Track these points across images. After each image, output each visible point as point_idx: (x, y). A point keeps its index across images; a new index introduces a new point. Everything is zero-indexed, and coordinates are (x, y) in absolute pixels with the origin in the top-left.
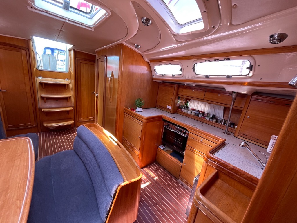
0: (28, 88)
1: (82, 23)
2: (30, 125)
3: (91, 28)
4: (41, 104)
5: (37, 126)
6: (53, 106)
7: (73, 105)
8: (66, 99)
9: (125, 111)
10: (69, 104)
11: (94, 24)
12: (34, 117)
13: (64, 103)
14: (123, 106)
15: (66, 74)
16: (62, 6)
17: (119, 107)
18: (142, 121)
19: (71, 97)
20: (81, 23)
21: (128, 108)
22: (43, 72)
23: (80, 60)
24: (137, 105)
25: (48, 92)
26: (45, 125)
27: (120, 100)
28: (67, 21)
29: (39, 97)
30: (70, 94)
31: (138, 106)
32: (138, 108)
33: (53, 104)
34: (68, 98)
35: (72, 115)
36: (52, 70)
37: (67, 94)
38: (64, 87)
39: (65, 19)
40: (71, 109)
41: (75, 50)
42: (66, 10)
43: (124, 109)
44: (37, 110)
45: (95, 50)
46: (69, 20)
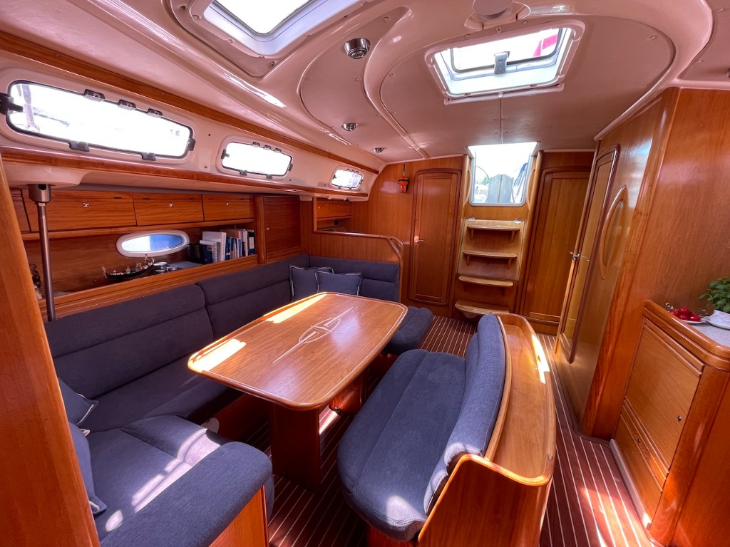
0: (449, 236)
1: (531, 85)
2: (439, 301)
3: (555, 85)
4: (461, 267)
5: (448, 305)
6: (479, 273)
7: (517, 277)
8: (505, 261)
9: (649, 313)
10: (509, 274)
11: (558, 74)
12: (448, 288)
13: (500, 272)
14: (643, 293)
15: (519, 209)
16: (492, 71)
17: (623, 295)
18: (702, 357)
19: (516, 258)
20: (529, 87)
21: (664, 307)
22: (477, 208)
23: (552, 173)
24: (717, 299)
25: (477, 246)
26: (457, 305)
27: (633, 271)
28: (500, 96)
29: (462, 254)
30: (516, 253)
31: (719, 303)
32: (717, 312)
33: (478, 269)
34: (510, 261)
35: (510, 300)
36: (502, 203)
37: (509, 253)
38: (508, 236)
39: (497, 94)
40: (511, 284)
41: (545, 151)
42: (500, 75)
43: (647, 305)
44: (453, 276)
45: (595, 138)
46: (504, 93)
